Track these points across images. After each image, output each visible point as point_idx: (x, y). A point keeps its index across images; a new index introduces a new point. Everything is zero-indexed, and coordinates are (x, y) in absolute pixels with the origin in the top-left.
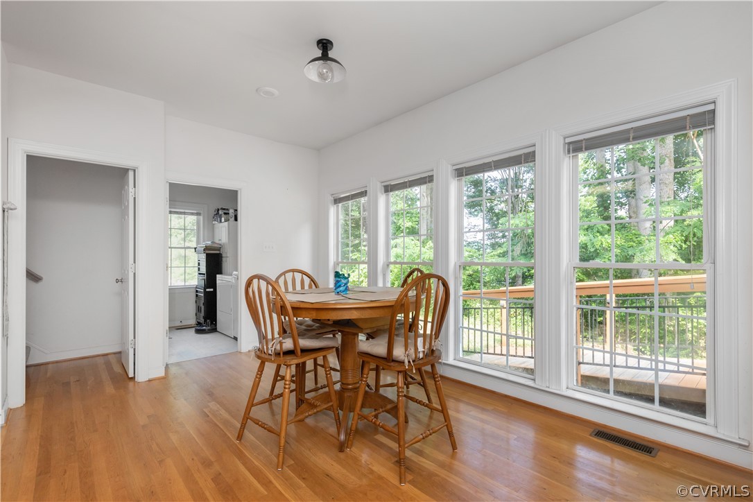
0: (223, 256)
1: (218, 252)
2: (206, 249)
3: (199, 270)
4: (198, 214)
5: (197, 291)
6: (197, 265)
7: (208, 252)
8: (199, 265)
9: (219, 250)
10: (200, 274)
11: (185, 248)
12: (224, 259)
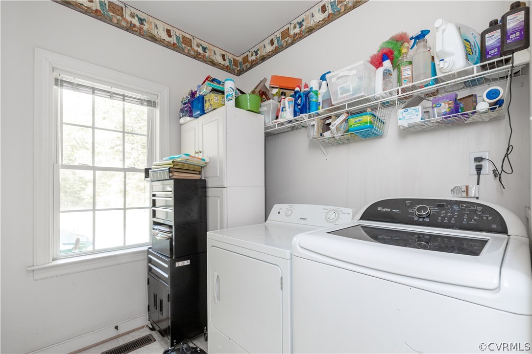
0: (209, 184)
1: (196, 177)
2: (175, 168)
3: (154, 216)
4: (152, 104)
5: (150, 261)
6: (148, 203)
7: (177, 175)
8: (154, 205)
9: (200, 173)
10: (156, 223)
11: (125, 170)
12: (210, 192)
